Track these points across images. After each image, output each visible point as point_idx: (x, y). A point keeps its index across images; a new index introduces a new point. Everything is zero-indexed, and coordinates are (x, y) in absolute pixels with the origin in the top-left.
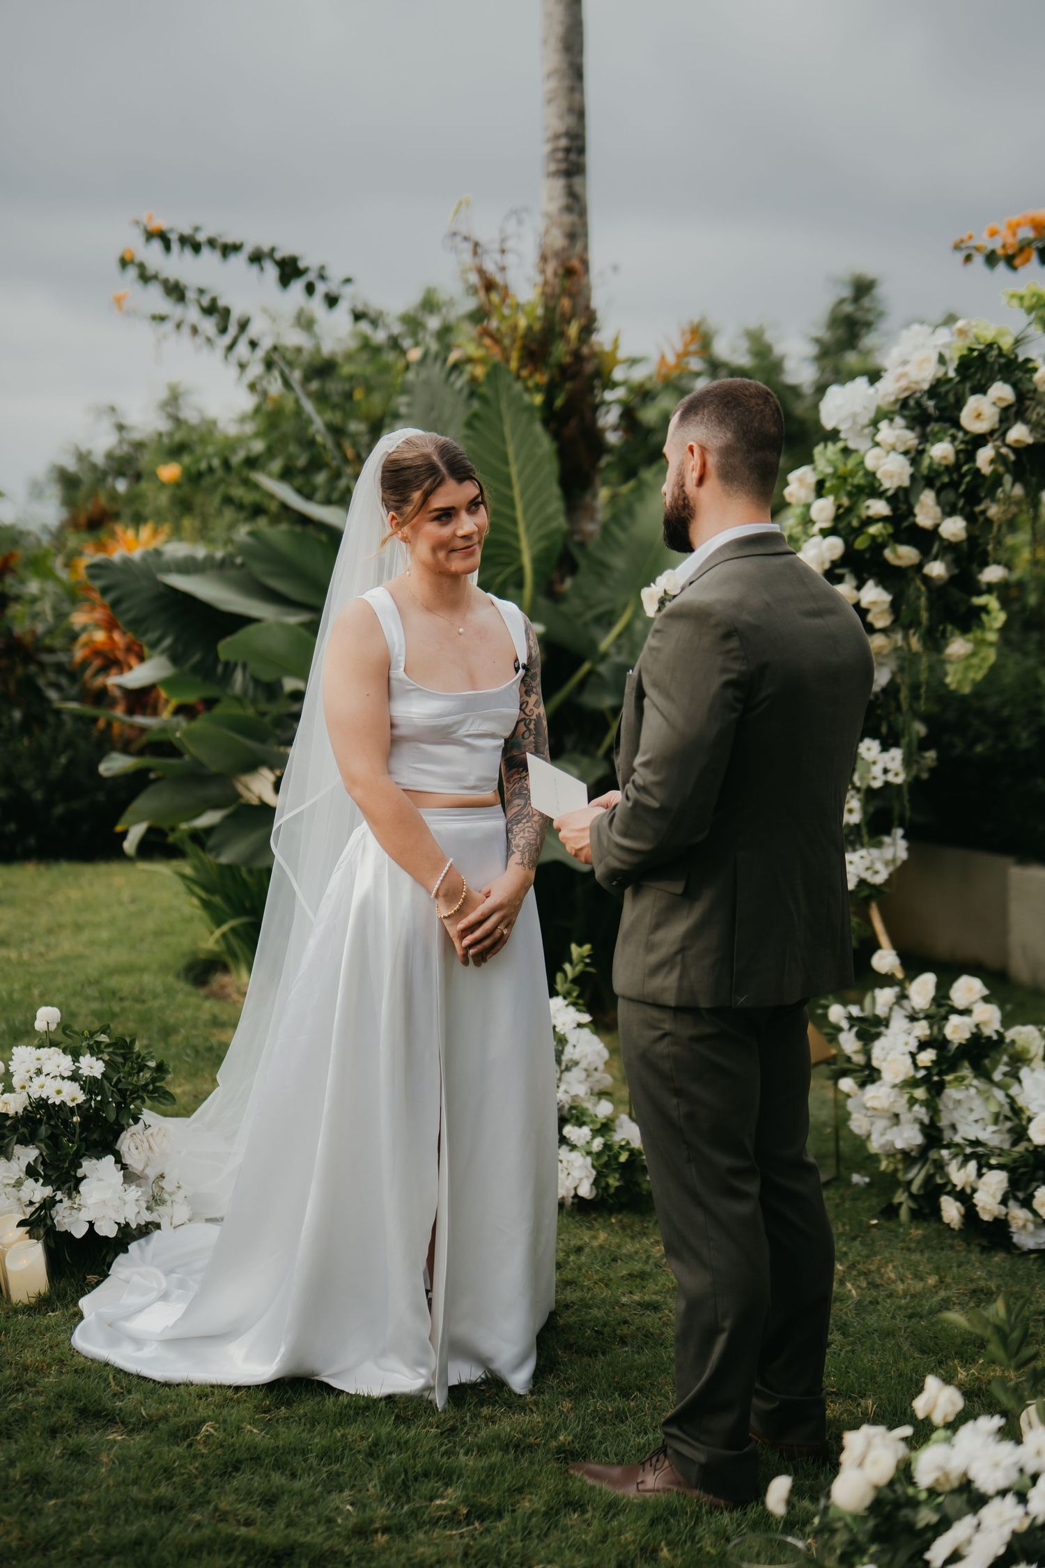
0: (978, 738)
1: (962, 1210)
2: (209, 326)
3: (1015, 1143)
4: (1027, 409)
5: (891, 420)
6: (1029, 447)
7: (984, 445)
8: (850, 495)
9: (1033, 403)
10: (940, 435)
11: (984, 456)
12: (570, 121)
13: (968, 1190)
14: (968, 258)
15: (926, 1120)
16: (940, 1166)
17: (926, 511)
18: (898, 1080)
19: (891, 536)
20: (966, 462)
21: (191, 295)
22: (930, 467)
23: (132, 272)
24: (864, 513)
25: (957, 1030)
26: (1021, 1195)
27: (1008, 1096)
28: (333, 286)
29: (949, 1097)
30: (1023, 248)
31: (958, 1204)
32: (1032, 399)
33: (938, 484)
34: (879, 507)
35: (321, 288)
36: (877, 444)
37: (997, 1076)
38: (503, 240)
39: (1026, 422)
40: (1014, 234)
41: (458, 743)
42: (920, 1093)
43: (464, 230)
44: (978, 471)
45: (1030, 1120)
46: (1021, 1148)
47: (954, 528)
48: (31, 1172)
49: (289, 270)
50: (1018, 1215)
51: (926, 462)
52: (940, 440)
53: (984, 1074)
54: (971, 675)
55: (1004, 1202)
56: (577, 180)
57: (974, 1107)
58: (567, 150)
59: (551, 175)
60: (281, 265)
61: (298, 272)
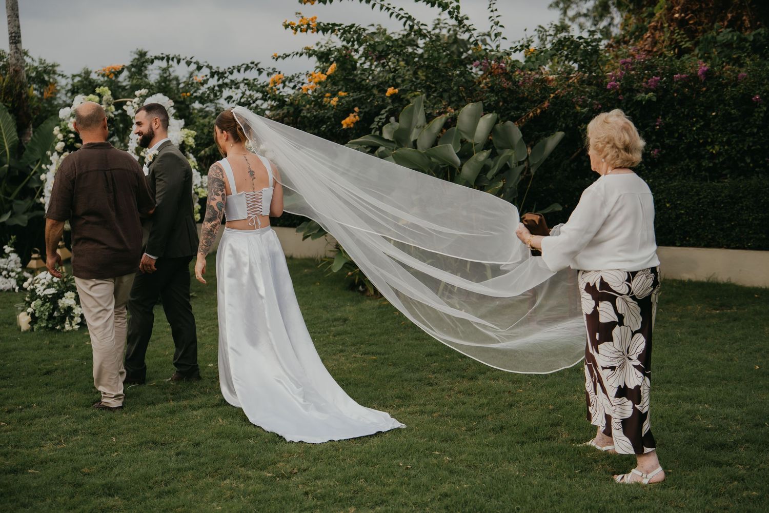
8: (66, 133)
12: (16, 29)
19: (75, 141)
24: (69, 137)
56: (18, 45)
58: (15, 37)
59: (11, 43)
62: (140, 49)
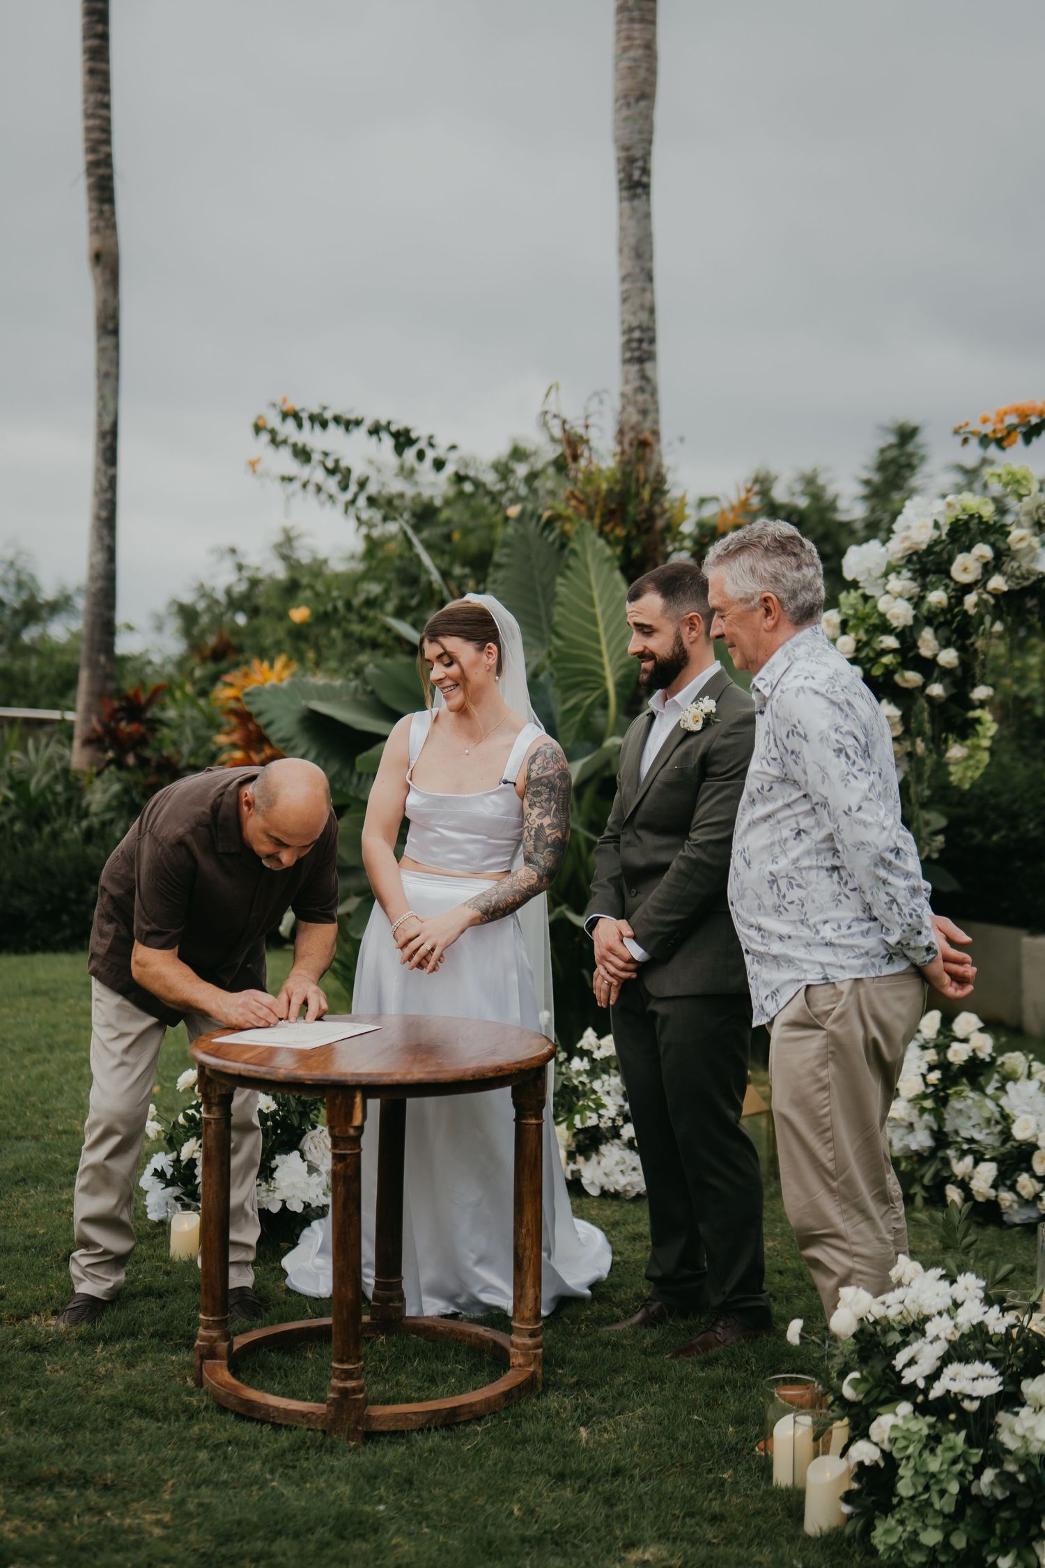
0: (995, 829)
1: (963, 1195)
2: (332, 484)
3: (1004, 1142)
4: (1003, 564)
5: (899, 573)
6: (1005, 594)
7: (970, 592)
8: (867, 631)
9: (1008, 559)
10: (937, 584)
11: (970, 600)
12: (643, 317)
13: (967, 1179)
14: (965, 441)
15: (935, 1127)
16: (946, 1162)
17: (928, 643)
18: (911, 1096)
19: (899, 664)
20: (957, 606)
21: (316, 457)
22: (929, 610)
23: (265, 437)
24: (878, 647)
25: (958, 1054)
26: (1008, 1183)
27: (998, 1105)
28: (440, 452)
29: (953, 1108)
30: (1011, 430)
31: (959, 1190)
32: (1007, 556)
33: (936, 623)
34: (890, 642)
35: (430, 455)
36: (887, 592)
37: (990, 1090)
38: (587, 417)
39: (1004, 574)
40: (1002, 421)
42: (928, 1104)
43: (553, 409)
44: (966, 612)
45: (1014, 1121)
46: (1008, 1145)
47: (949, 657)
49: (403, 440)
50: (1006, 1197)
51: (925, 608)
52: (936, 589)
53: (980, 1089)
54: (969, 774)
55: (995, 1186)
56: (648, 366)
57: (972, 1115)
58: (640, 341)
59: (627, 361)
60: (396, 435)
61: (411, 442)
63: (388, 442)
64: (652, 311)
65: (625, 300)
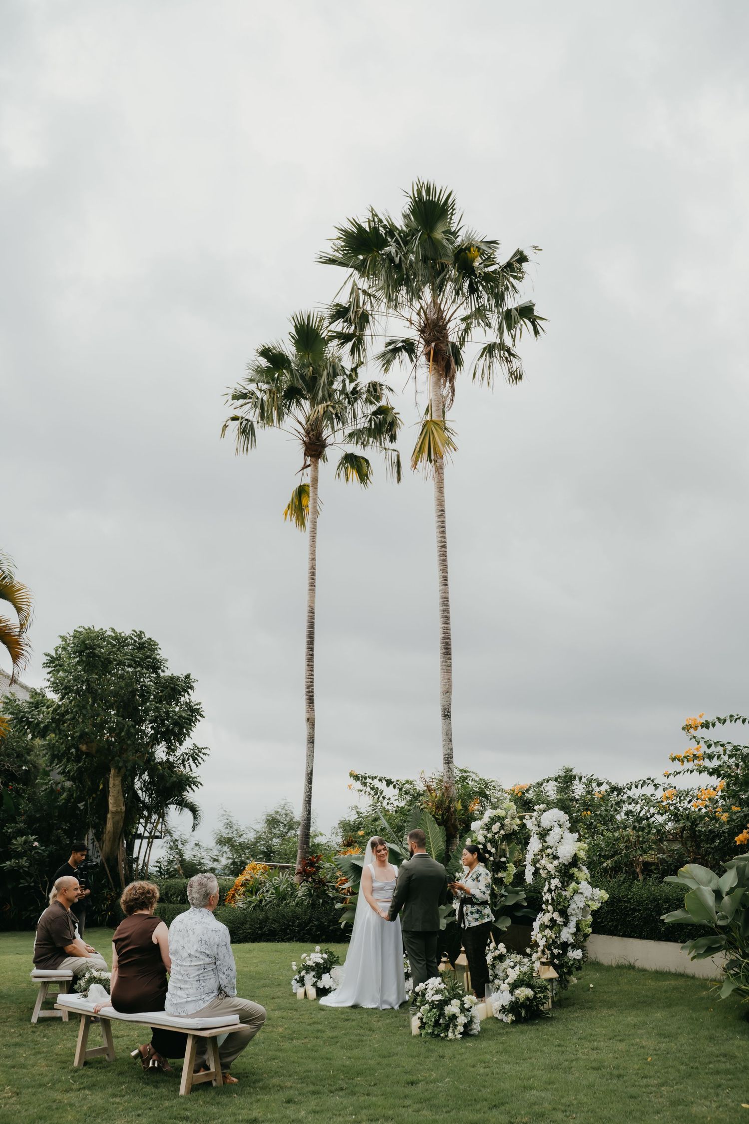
4: (502, 828)
5: (483, 829)
6: (504, 835)
7: (497, 834)
9: (504, 826)
11: (497, 836)
12: (449, 751)
17: (489, 847)
20: (494, 838)
22: (489, 838)
25: (497, 953)
33: (490, 842)
35: (397, 786)
36: (479, 834)
39: (504, 830)
41: (384, 890)
43: (423, 776)
44: (496, 839)
47: (494, 850)
48: (314, 976)
52: (489, 833)
56: (450, 765)
58: (448, 758)
59: (446, 764)
60: (387, 781)
61: (392, 783)
62: (566, 766)
63: (385, 783)
64: (451, 750)
65: (444, 746)
